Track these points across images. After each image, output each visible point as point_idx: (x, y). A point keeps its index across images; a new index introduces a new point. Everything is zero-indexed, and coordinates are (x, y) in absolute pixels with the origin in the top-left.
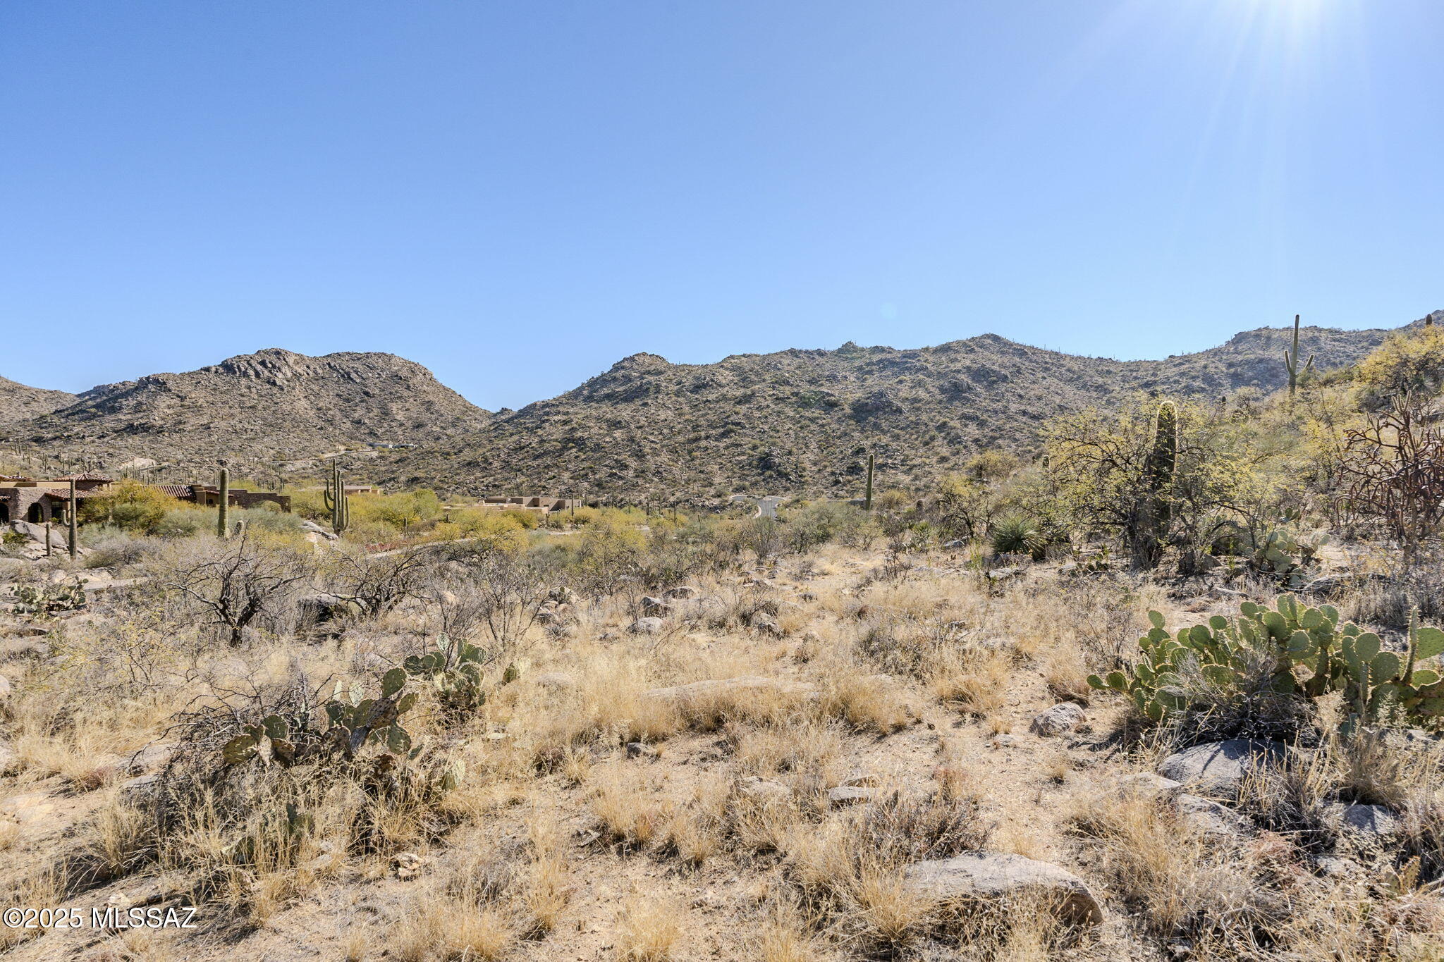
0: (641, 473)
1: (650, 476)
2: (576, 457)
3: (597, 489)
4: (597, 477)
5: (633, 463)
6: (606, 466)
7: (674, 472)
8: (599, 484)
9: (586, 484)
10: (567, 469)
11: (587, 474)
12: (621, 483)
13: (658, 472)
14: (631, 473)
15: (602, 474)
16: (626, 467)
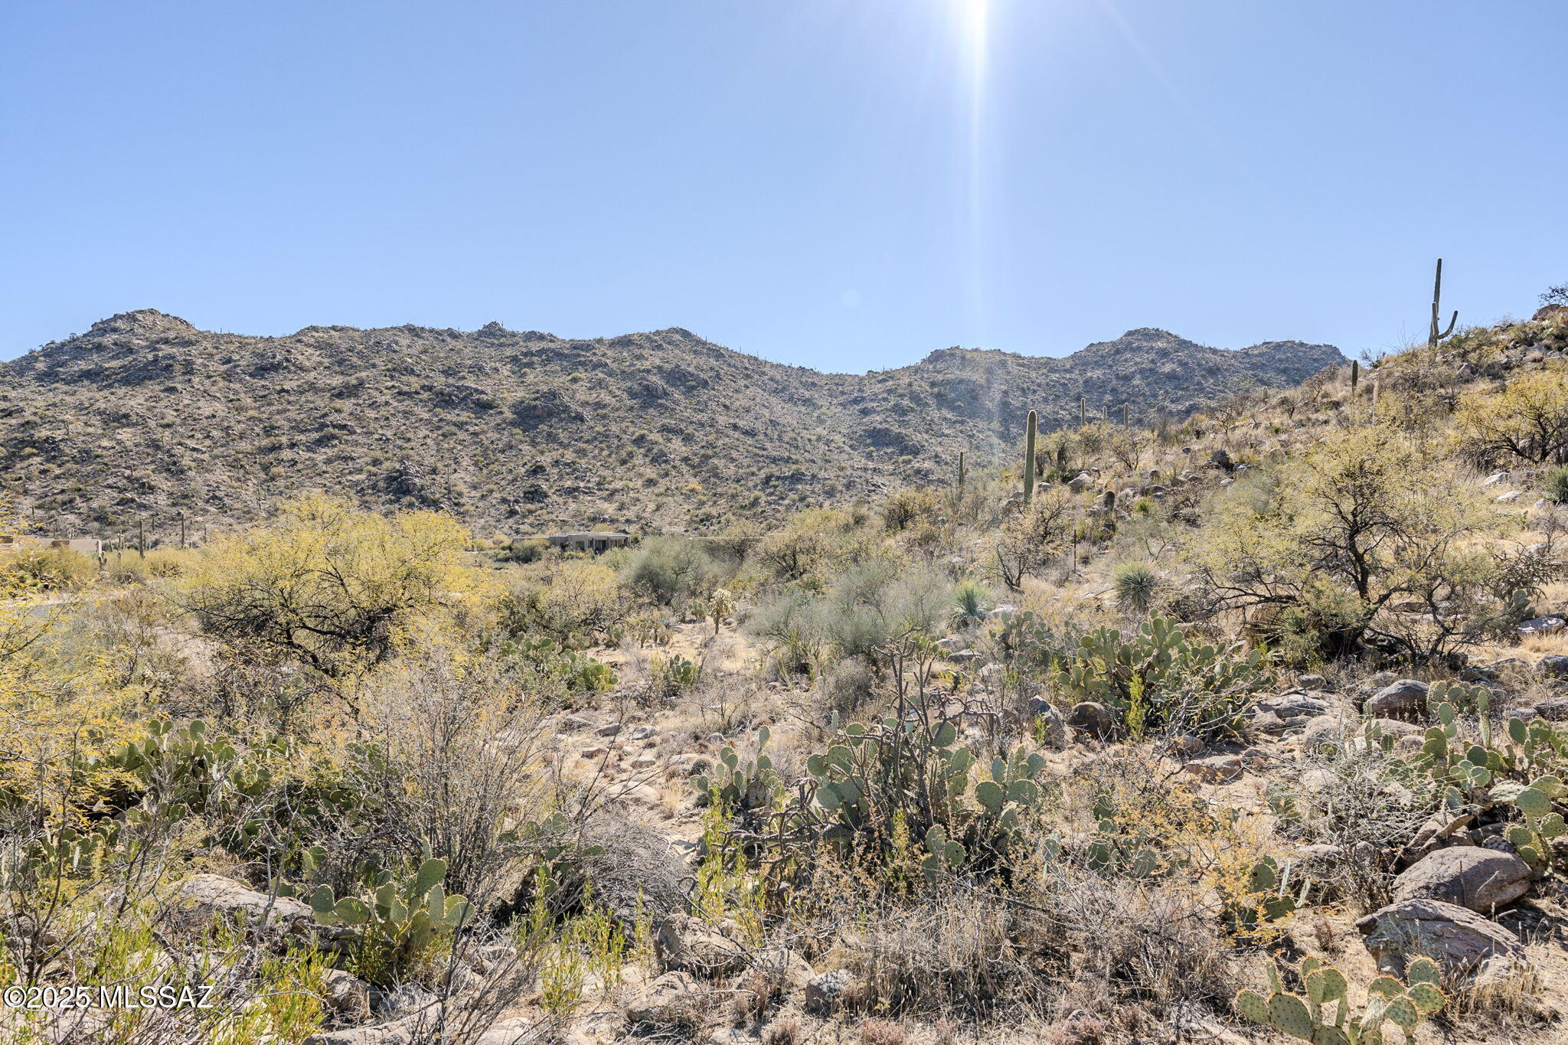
0: (183, 498)
1: (201, 504)
2: (44, 472)
3: (96, 525)
4: (95, 505)
5: (162, 482)
6: (109, 487)
7: (244, 497)
8: (101, 518)
9: (72, 518)
10: (26, 492)
11: (71, 501)
12: (145, 514)
13: (214, 497)
14: (162, 500)
15: (104, 500)
16: (152, 489)
